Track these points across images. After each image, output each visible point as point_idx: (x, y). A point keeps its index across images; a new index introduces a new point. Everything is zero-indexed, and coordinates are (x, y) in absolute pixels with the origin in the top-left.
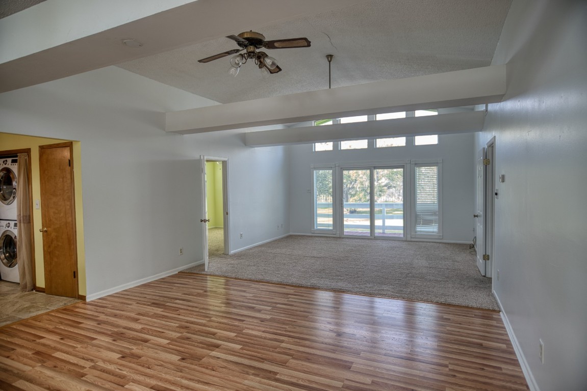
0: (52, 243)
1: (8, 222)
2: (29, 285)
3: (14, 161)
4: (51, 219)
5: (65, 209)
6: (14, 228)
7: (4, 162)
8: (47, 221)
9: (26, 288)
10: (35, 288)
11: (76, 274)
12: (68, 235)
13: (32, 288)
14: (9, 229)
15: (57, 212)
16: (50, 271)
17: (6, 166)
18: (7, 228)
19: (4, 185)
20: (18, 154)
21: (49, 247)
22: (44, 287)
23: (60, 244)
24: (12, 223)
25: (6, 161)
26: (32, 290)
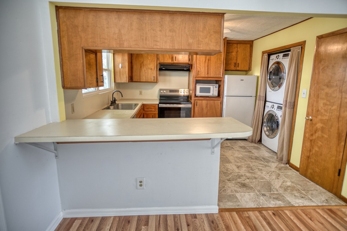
0: (315, 133)
1: (273, 104)
2: (285, 159)
3: (285, 56)
4: (320, 109)
5: (341, 102)
6: (277, 110)
7: (277, 57)
8: (314, 111)
9: (282, 160)
10: (288, 162)
11: (341, 173)
12: (338, 129)
13: (287, 162)
14: (273, 109)
15: (328, 103)
16: (308, 157)
17: (278, 60)
18: (271, 108)
19: (273, 75)
20: (291, 49)
21: (312, 135)
22: (299, 167)
23: (326, 136)
24: (276, 106)
25: (279, 56)
26: (287, 163)
